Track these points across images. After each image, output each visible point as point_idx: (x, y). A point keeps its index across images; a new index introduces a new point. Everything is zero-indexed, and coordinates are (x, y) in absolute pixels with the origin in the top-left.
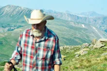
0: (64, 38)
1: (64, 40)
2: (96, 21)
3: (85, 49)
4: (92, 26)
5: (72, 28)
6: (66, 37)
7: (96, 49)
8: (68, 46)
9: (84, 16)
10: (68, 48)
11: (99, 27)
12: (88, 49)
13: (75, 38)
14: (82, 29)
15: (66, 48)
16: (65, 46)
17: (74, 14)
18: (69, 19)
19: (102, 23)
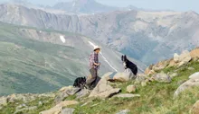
0: (10, 74)
1: (12, 79)
2: (96, 25)
3: (66, 103)
4: (85, 39)
5: (31, 44)
6: (16, 70)
7: (96, 100)
8: (20, 96)
9: (63, 12)
10: (20, 101)
11: (105, 40)
12: (74, 102)
13: (42, 72)
14: (58, 47)
15: (16, 101)
16: (14, 96)
17: (36, 8)
18: (25, 22)
19: (116, 31)
